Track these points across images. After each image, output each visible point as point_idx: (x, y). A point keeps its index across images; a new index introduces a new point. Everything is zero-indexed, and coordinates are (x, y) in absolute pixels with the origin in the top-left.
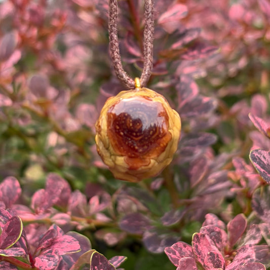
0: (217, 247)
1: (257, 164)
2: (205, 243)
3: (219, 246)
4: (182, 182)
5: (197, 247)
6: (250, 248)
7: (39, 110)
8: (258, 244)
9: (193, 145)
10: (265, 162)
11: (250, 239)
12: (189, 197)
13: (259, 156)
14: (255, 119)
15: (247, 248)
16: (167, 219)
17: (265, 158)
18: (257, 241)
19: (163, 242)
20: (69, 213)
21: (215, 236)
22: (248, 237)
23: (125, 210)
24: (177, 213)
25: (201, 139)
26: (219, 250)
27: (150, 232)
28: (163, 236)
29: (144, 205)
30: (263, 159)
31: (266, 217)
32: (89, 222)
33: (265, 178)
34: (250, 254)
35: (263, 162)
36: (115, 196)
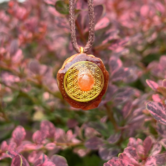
0: (135, 159)
1: (151, 110)
2: (126, 158)
3: (136, 158)
4: (118, 117)
5: (121, 161)
6: (152, 158)
7: (36, 81)
8: (160, 153)
9: (121, 96)
10: (156, 109)
11: (155, 150)
12: (123, 125)
13: (152, 105)
14: (150, 83)
15: (151, 158)
16: (111, 140)
17: (155, 106)
18: (159, 151)
19: (110, 153)
20: (56, 142)
21: (133, 152)
22: (154, 149)
23: (89, 135)
24: (117, 135)
25: (126, 92)
26: (136, 160)
27: (103, 147)
28: (111, 149)
29: (99, 132)
30: (154, 107)
31: (165, 135)
32: (68, 145)
33: (156, 118)
34: (153, 162)
35: (154, 109)
36: (82, 128)
